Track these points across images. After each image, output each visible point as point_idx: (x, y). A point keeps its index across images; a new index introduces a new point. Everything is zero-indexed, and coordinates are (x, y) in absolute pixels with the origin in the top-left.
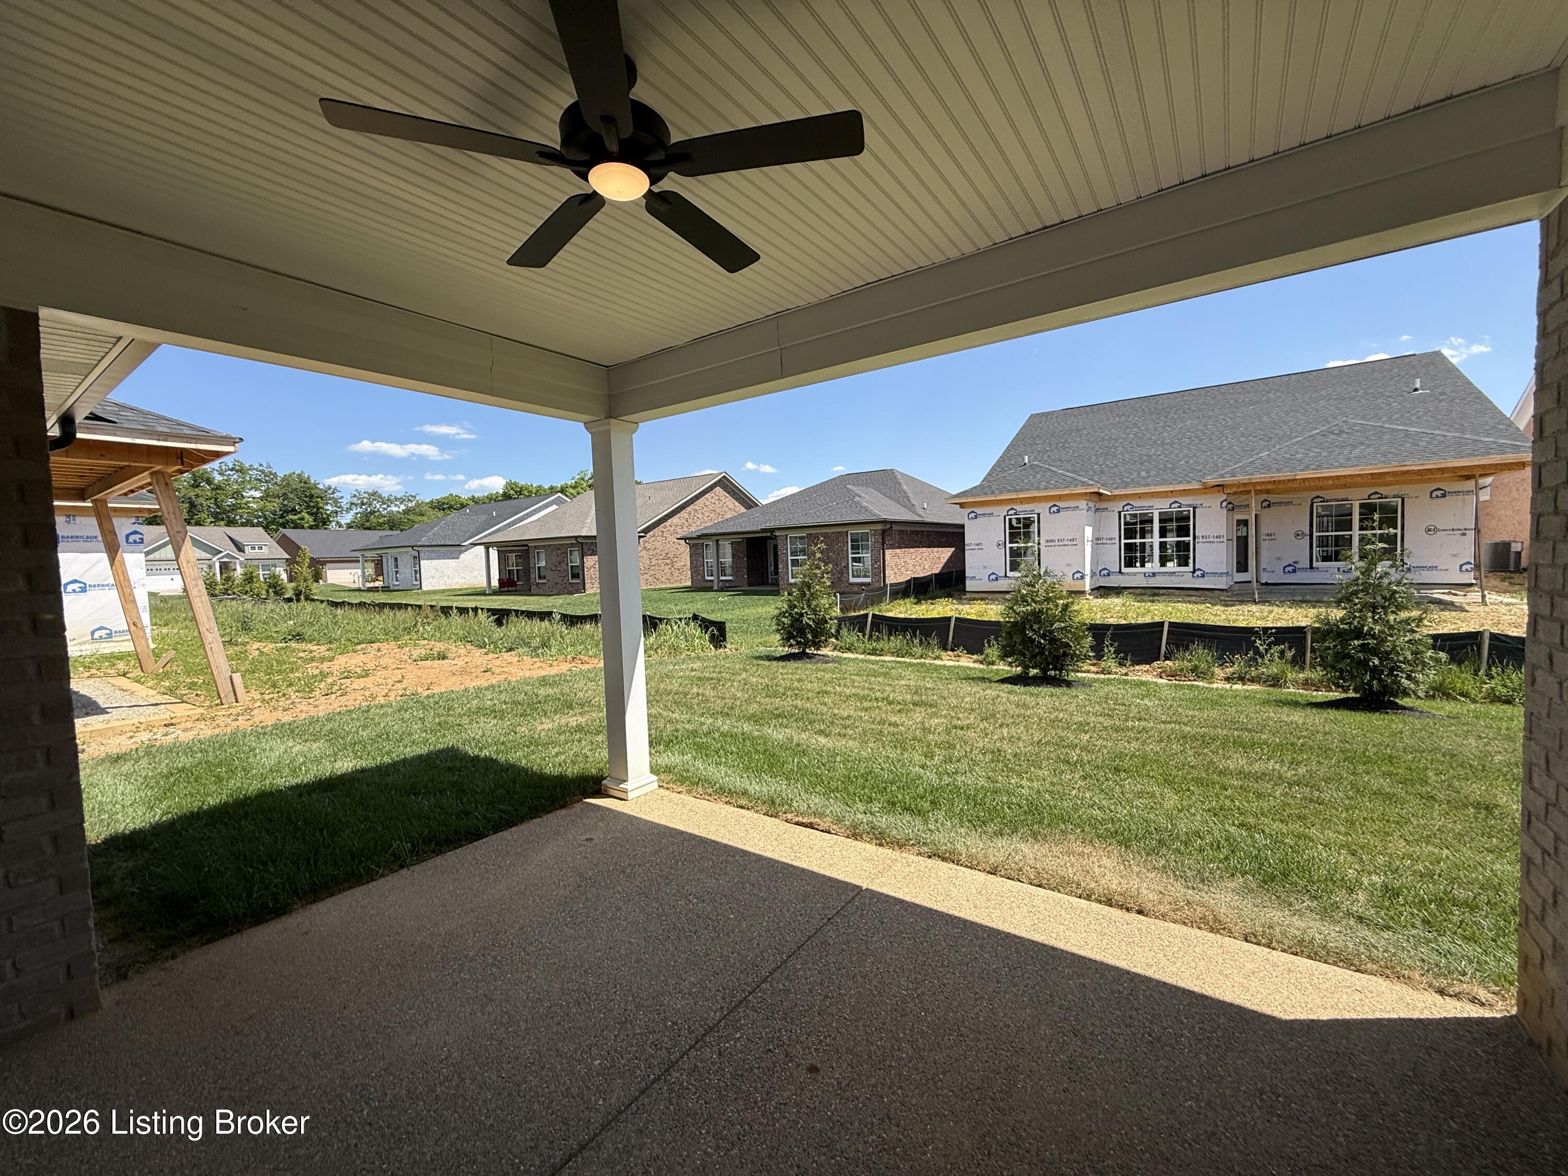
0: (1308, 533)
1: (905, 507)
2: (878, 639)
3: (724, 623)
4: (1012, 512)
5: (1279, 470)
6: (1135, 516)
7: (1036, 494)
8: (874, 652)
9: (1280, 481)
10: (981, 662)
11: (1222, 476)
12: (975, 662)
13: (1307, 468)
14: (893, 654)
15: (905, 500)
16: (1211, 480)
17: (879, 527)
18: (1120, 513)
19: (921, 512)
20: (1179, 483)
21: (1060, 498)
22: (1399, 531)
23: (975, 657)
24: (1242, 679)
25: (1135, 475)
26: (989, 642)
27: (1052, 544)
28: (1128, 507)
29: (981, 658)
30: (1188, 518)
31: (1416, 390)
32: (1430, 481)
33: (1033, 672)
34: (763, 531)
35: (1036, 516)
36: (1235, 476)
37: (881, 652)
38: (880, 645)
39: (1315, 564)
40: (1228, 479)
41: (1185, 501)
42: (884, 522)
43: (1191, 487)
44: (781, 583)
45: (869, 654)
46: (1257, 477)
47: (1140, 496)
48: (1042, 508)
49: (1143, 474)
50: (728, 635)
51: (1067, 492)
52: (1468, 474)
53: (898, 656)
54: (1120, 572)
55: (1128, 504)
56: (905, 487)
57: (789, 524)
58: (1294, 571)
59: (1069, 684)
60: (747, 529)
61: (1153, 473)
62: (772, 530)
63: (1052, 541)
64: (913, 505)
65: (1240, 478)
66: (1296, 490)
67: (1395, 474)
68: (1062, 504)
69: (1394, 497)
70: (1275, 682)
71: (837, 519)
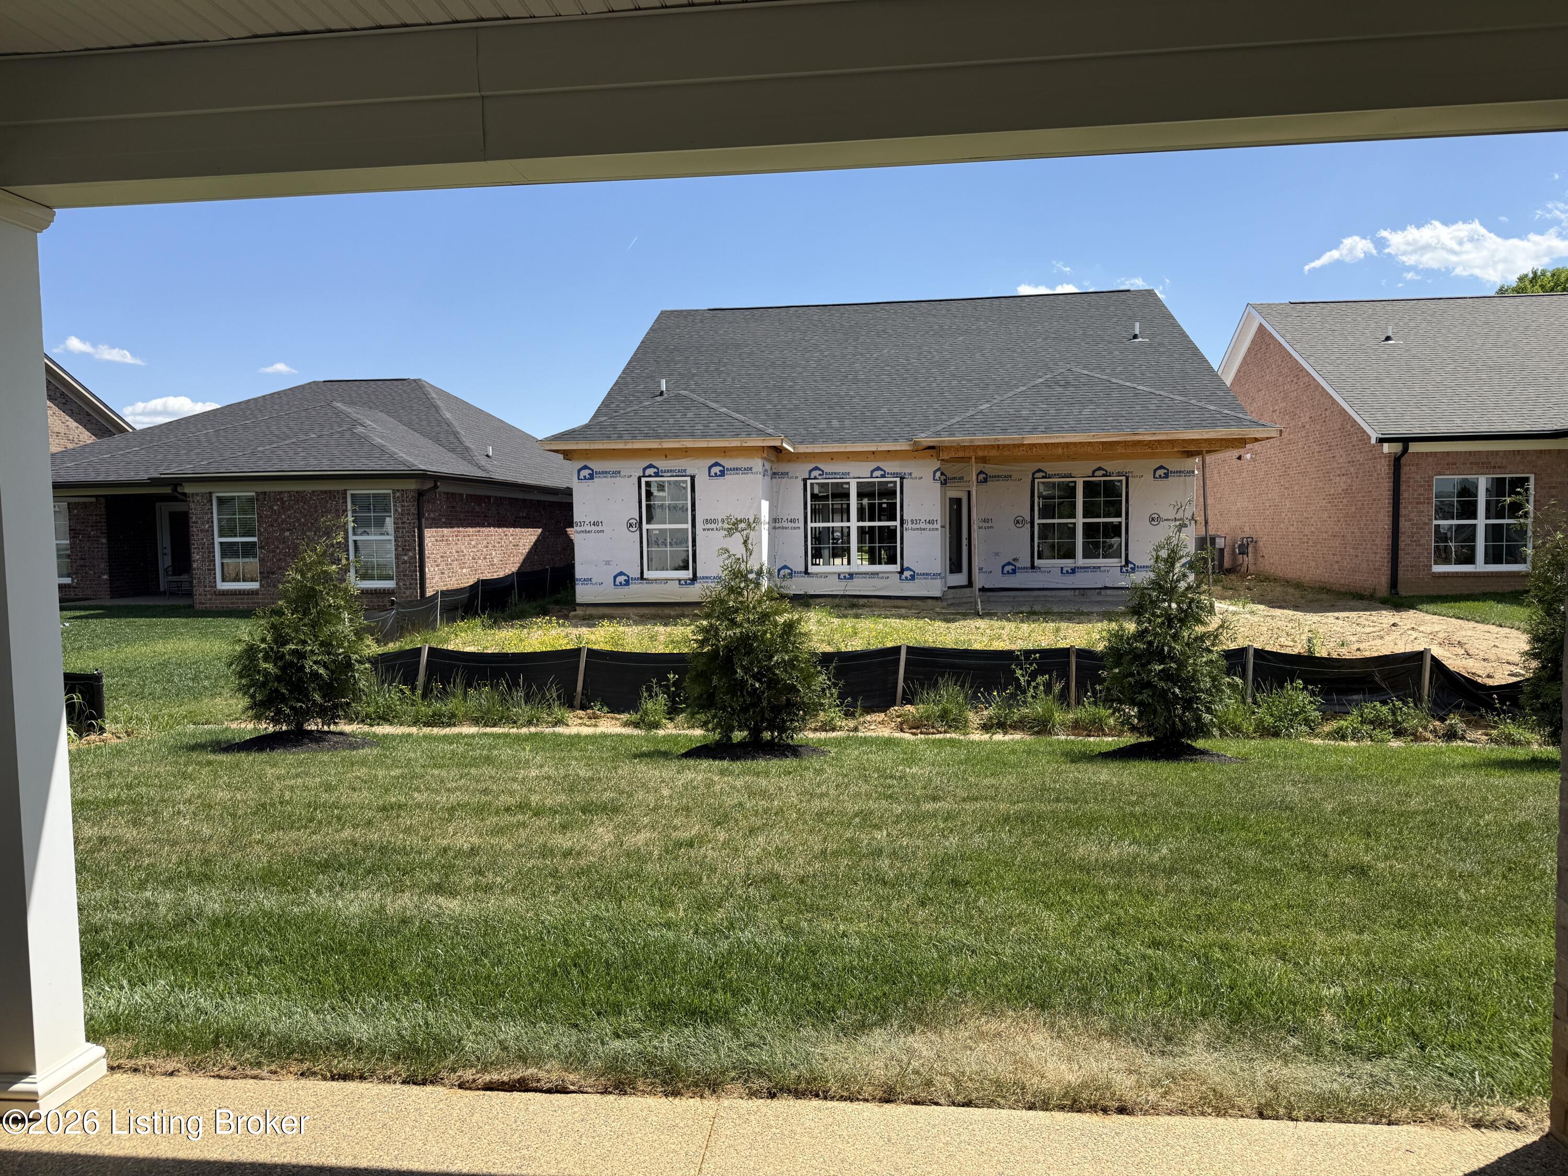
0: (1028, 519)
1: (453, 451)
2: (444, 694)
3: (98, 678)
4: (650, 471)
5: (1004, 430)
6: (822, 485)
7: (689, 443)
8: (435, 720)
9: (1004, 446)
10: (636, 725)
11: (938, 434)
12: (626, 724)
13: (1034, 430)
14: (476, 721)
15: (452, 438)
16: (925, 438)
17: (412, 485)
18: (805, 481)
19: (483, 461)
20: (883, 440)
21: (725, 452)
22: (1123, 520)
23: (624, 717)
24: (1002, 726)
25: (823, 425)
26: (649, 689)
27: (713, 526)
28: (816, 473)
29: (635, 717)
30: (894, 493)
31: (1135, 337)
32: (1153, 456)
33: (739, 735)
34: (154, 482)
35: (688, 479)
36: (953, 435)
37: (451, 720)
38: (451, 705)
39: (1037, 562)
40: (946, 439)
41: (891, 467)
42: (423, 476)
43: (898, 448)
44: (198, 590)
45: (427, 724)
46: (980, 439)
47: (832, 457)
48: (698, 468)
49: (835, 423)
50: (109, 705)
51: (735, 443)
52: (1191, 450)
53: (486, 725)
54: (806, 572)
55: (816, 468)
56: (448, 415)
57: (213, 470)
58: (1014, 572)
59: (794, 751)
60: (112, 478)
61: (847, 423)
62: (176, 482)
63: (714, 521)
64: (467, 449)
65: (960, 438)
66: (1015, 460)
67: (1125, 444)
68: (728, 463)
69: (1119, 474)
70: (1042, 727)
71: (324, 466)
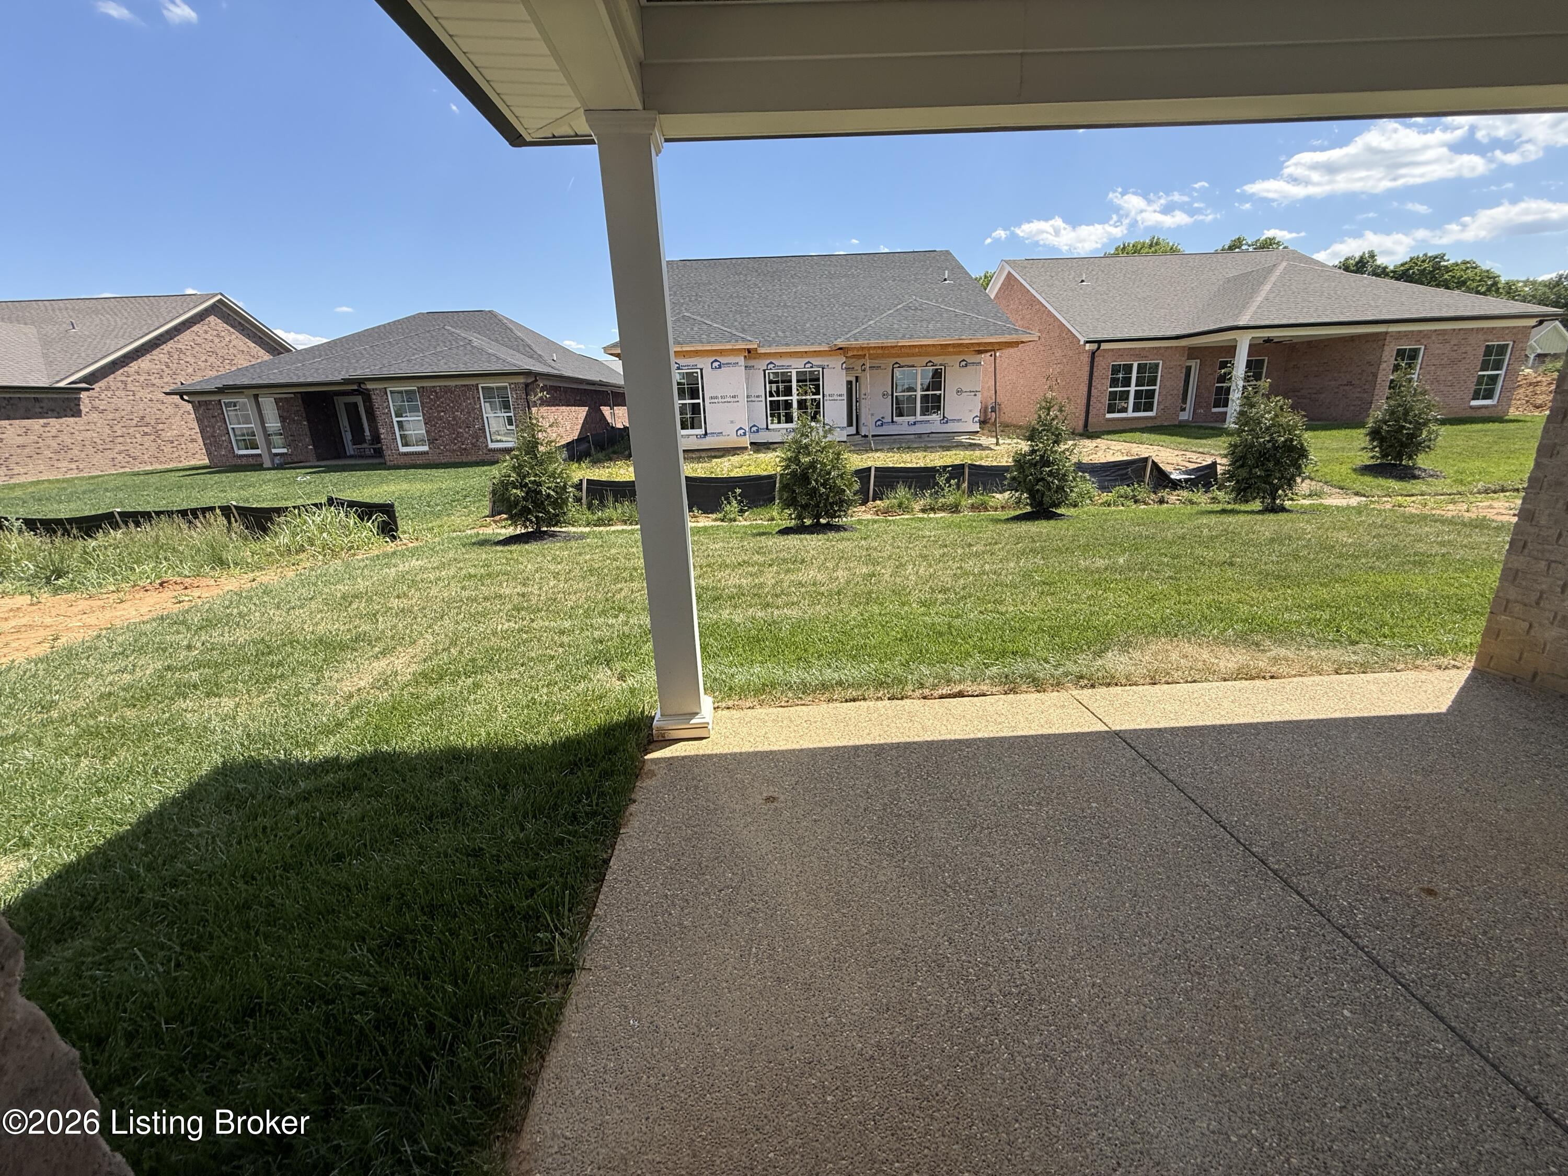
0: (890, 393)
1: (531, 357)
2: (602, 505)
3: (392, 506)
4: (675, 366)
5: (887, 338)
6: (776, 374)
7: (700, 347)
8: (600, 522)
9: (886, 347)
10: (722, 520)
11: (848, 339)
12: (716, 520)
13: (904, 337)
14: (625, 522)
15: (527, 349)
16: (840, 342)
17: (521, 380)
18: (764, 371)
19: (553, 364)
20: (812, 344)
21: (721, 352)
22: (942, 392)
23: (714, 516)
24: (933, 509)
25: (773, 335)
26: (727, 499)
27: (716, 401)
28: (771, 366)
29: (720, 515)
30: (818, 380)
31: (945, 280)
32: (959, 353)
34: (346, 382)
35: (699, 371)
36: (857, 340)
37: (609, 522)
38: (608, 513)
39: (895, 419)
40: (853, 343)
41: (816, 361)
42: (528, 373)
43: (822, 349)
44: (387, 453)
45: (595, 525)
46: (873, 342)
47: (781, 355)
48: (704, 363)
49: (780, 333)
51: (729, 347)
52: (981, 349)
53: (631, 524)
54: (767, 428)
55: (771, 363)
56: (519, 334)
57: (386, 372)
58: (882, 425)
60: (310, 380)
61: (788, 334)
62: (360, 382)
63: (716, 398)
64: (540, 356)
65: (861, 342)
66: (883, 356)
67: (954, 345)
68: (723, 360)
69: (941, 365)
70: (955, 509)
71: (462, 368)
